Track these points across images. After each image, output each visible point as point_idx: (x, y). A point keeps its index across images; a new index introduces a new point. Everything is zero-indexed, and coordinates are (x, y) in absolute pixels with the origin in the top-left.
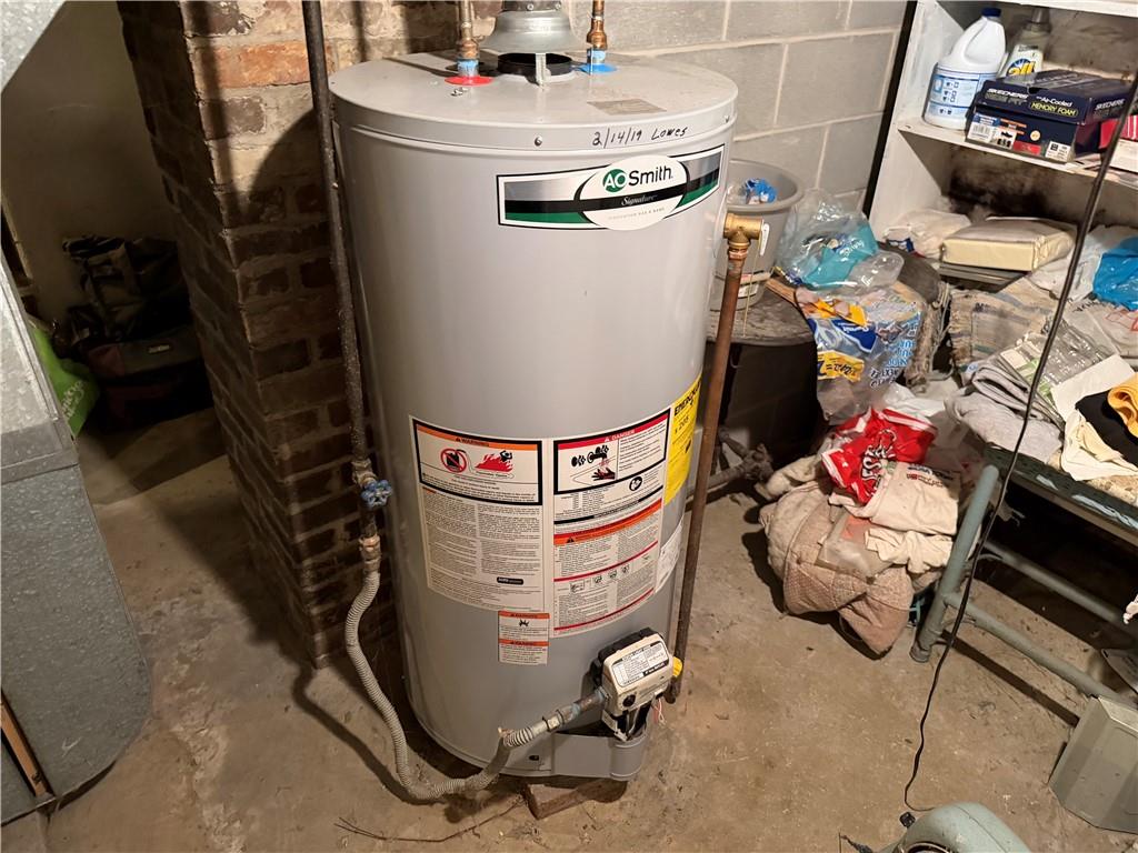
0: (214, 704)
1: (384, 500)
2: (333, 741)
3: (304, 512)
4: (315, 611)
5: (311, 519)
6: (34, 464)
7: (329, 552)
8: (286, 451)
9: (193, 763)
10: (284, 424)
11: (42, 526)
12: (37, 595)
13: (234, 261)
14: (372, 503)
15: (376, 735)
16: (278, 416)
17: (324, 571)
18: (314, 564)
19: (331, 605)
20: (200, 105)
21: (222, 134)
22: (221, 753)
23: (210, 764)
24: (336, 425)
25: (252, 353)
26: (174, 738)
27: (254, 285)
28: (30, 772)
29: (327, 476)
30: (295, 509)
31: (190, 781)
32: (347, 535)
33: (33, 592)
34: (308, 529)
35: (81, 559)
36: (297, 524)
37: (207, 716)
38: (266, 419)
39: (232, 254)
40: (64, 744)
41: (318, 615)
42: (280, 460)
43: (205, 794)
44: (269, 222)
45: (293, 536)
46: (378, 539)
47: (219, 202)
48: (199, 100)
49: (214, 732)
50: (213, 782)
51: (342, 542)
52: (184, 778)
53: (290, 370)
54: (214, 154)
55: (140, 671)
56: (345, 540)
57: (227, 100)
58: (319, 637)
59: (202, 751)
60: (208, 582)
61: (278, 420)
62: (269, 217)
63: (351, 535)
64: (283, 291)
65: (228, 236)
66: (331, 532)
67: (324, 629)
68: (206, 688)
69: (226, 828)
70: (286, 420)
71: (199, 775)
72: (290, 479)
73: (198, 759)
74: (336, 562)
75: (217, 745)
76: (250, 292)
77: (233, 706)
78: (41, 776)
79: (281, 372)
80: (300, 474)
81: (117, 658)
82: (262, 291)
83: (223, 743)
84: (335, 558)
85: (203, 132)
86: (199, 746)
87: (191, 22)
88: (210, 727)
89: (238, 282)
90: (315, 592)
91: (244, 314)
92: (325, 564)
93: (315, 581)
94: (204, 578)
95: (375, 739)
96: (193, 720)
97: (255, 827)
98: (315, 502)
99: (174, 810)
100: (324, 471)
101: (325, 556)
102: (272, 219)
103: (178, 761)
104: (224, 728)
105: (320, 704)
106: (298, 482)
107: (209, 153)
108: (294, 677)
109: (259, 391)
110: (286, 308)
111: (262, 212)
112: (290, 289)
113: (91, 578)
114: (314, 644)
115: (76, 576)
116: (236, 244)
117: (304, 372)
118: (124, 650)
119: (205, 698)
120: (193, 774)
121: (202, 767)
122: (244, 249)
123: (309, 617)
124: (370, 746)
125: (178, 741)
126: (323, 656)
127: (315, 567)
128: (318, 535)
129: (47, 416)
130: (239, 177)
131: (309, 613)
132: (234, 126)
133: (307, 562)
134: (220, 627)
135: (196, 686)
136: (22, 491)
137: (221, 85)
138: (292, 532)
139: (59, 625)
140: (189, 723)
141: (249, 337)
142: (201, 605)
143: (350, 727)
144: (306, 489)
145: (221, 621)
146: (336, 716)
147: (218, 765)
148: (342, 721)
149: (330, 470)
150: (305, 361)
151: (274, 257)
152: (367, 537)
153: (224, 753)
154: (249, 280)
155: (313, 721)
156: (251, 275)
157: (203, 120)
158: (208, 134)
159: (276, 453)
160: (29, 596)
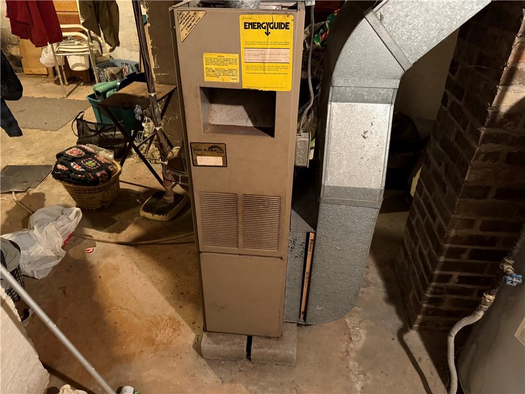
0: (364, 319)
1: (515, 284)
2: (410, 366)
3: (445, 262)
4: (425, 305)
5: (446, 266)
6: (366, 203)
7: (445, 284)
8: (453, 233)
9: (351, 339)
10: (459, 221)
11: (355, 226)
12: (340, 250)
13: (479, 142)
14: (509, 283)
15: (432, 377)
16: (459, 216)
17: (438, 291)
18: (436, 286)
19: (433, 306)
20: (505, 69)
21: (508, 83)
22: (362, 342)
23: (357, 343)
24: (481, 230)
25: (463, 185)
26: (346, 324)
27: (482, 156)
28: (303, 310)
29: (464, 251)
30: (442, 259)
31: (347, 345)
32: (457, 280)
33: (339, 248)
34: (442, 270)
35: (360, 244)
36: (439, 266)
37: (360, 322)
38: (453, 216)
39: (480, 140)
40: (318, 306)
41: (425, 308)
42: (448, 236)
43: (353, 355)
44: (506, 129)
45: (434, 270)
46: (494, 298)
47: (488, 114)
48: (506, 66)
49: (361, 331)
50: (356, 352)
51: (453, 282)
52: (346, 343)
53: (477, 198)
54: (499, 93)
55: (355, 295)
56: (454, 282)
57: (519, 68)
58: (419, 317)
59: (355, 336)
60: (372, 265)
61: (457, 218)
62: (508, 126)
63: (458, 281)
64: (494, 162)
65: (483, 131)
66: (451, 276)
67: (424, 315)
68: (362, 310)
69: (357, 374)
70: (461, 219)
71: (351, 345)
72: (447, 246)
73: (353, 338)
74: (445, 290)
75: (361, 337)
76: (479, 158)
77: (372, 324)
78: (305, 313)
79: (471, 198)
80: (452, 245)
81: (350, 286)
82: (484, 160)
83: (364, 338)
84: (446, 288)
85: (499, 81)
86: (354, 333)
87: (523, 30)
88: (361, 328)
89: (476, 152)
90: (429, 298)
91: (470, 167)
92: (440, 288)
93: (432, 293)
94: (371, 263)
95: (431, 378)
96: (354, 320)
97: (369, 382)
98: (451, 260)
99: (339, 354)
100: (464, 248)
101: (442, 285)
102: (508, 128)
103: (345, 334)
104: (365, 331)
105: (408, 346)
106: (450, 248)
107: (497, 91)
108: (400, 327)
109: (457, 203)
110: (490, 170)
111: (506, 123)
112: (498, 162)
113: (360, 253)
114: (416, 318)
115: (355, 249)
116: (485, 135)
117: (481, 201)
118: (355, 285)
119: (361, 314)
120: (349, 343)
121: (354, 343)
122: (487, 138)
123: (421, 306)
124: (427, 379)
125: (347, 326)
126: (416, 325)
127: (435, 287)
128: (445, 274)
129: (380, 186)
130: (504, 105)
131: (422, 305)
132: (516, 81)
133: (434, 284)
134: (373, 287)
135: (359, 307)
136: (356, 211)
137: (520, 61)
138: (434, 268)
139: (341, 264)
140: (352, 321)
141: (466, 178)
142: (367, 273)
143: (420, 364)
144: (452, 253)
145: (374, 285)
146: (415, 355)
147: (360, 346)
148: (417, 360)
149: (466, 249)
150: (484, 197)
151: (499, 145)
152: (490, 295)
153: (363, 342)
154: (481, 153)
155: (404, 351)
156: (483, 151)
157: (502, 76)
158: (501, 83)
159: (448, 232)
160: (336, 249)
